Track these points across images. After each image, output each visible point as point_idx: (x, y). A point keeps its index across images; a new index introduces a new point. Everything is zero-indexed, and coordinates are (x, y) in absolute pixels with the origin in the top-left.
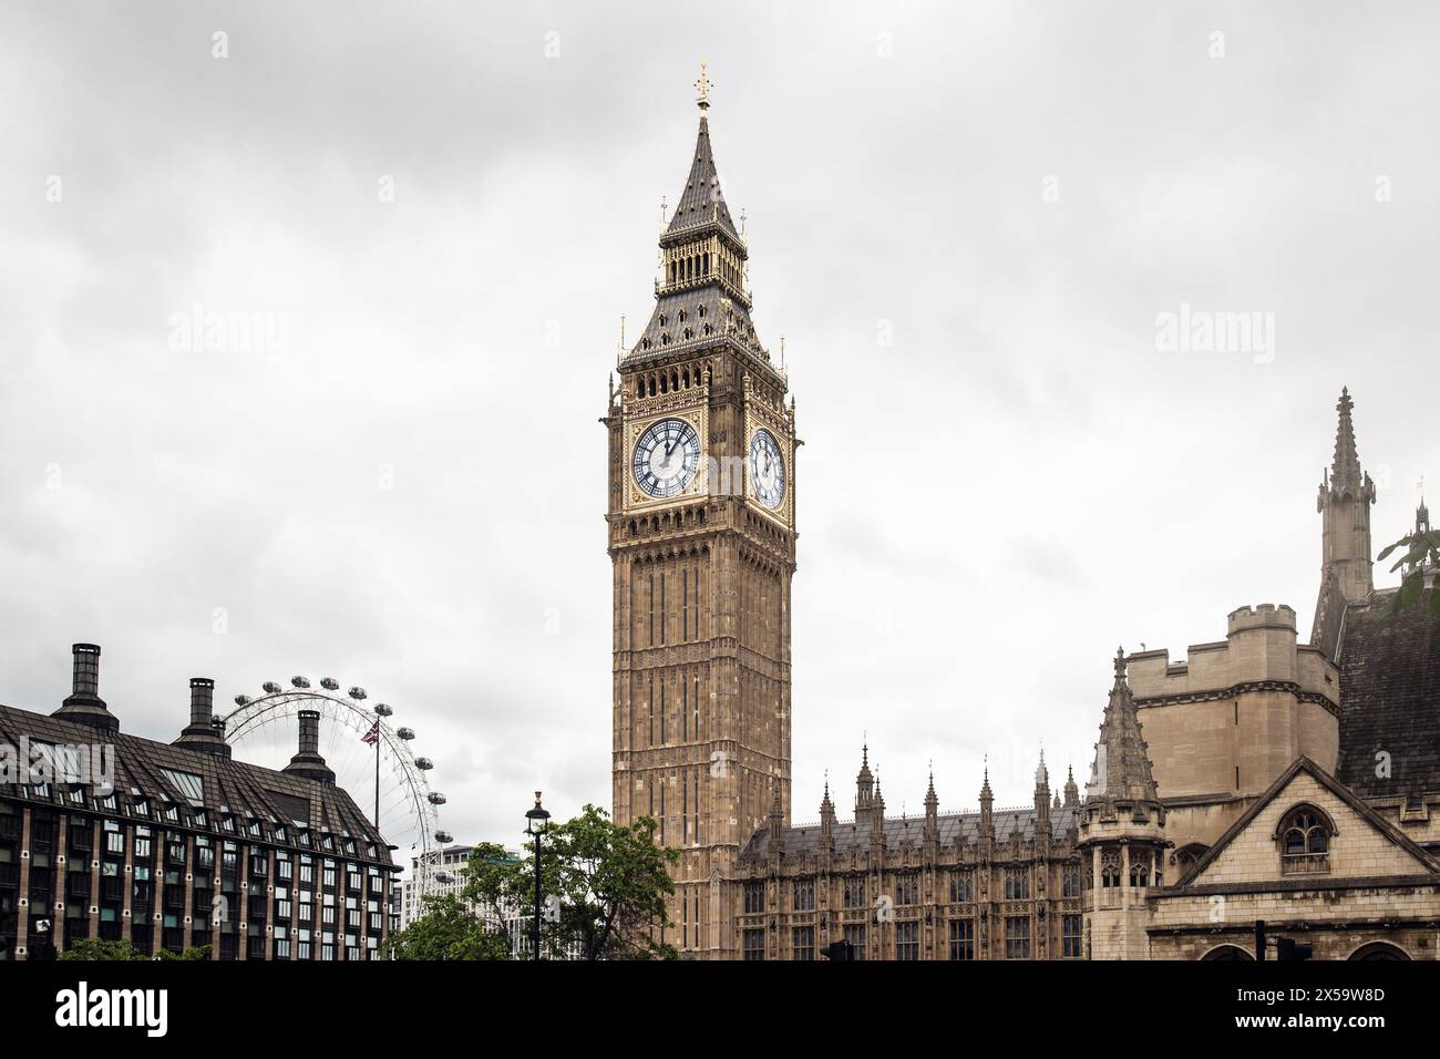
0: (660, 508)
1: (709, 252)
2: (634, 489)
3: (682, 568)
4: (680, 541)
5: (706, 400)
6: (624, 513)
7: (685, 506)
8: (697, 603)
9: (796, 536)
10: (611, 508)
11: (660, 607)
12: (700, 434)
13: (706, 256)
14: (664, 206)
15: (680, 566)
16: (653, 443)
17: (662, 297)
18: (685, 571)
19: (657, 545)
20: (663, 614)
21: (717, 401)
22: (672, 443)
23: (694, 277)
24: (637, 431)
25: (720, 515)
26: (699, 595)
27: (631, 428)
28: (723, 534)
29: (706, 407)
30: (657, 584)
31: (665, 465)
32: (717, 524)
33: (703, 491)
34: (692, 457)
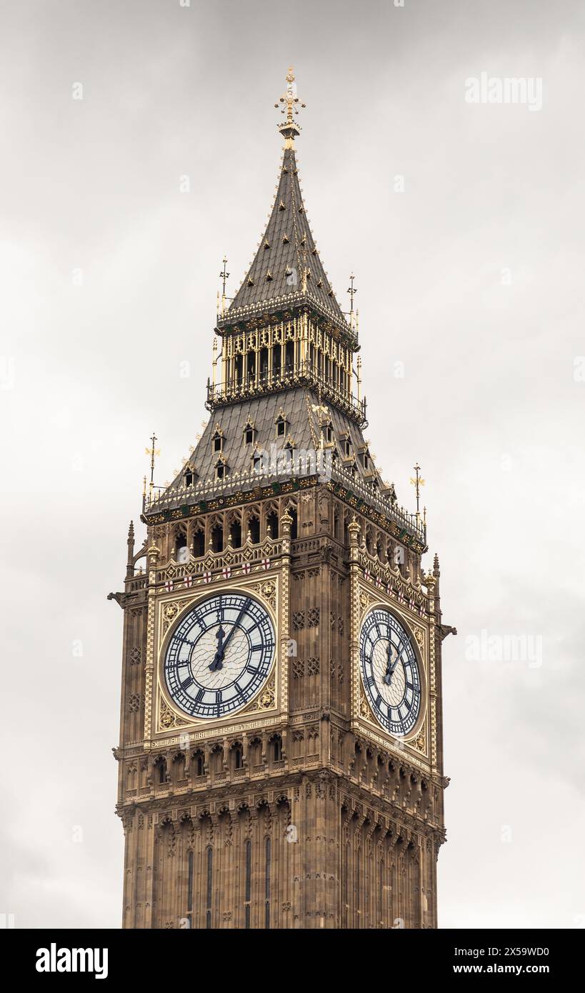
0: (206, 735)
1: (294, 339)
2: (163, 705)
3: (243, 835)
4: (240, 790)
5: (286, 561)
6: (146, 745)
7: (248, 732)
8: (267, 895)
9: (444, 782)
10: (125, 737)
11: (203, 904)
12: (275, 615)
13: (290, 345)
14: (224, 275)
15: (242, 831)
16: (196, 630)
17: (218, 406)
18: (248, 841)
19: (201, 797)
20: (209, 914)
21: (304, 562)
22: (227, 629)
23: (270, 376)
24: (170, 612)
25: (307, 745)
26: (272, 881)
27: (161, 608)
28: (313, 776)
29: (286, 571)
30: (199, 862)
31: (217, 665)
32: (301, 761)
33: (279, 706)
34: (261, 651)
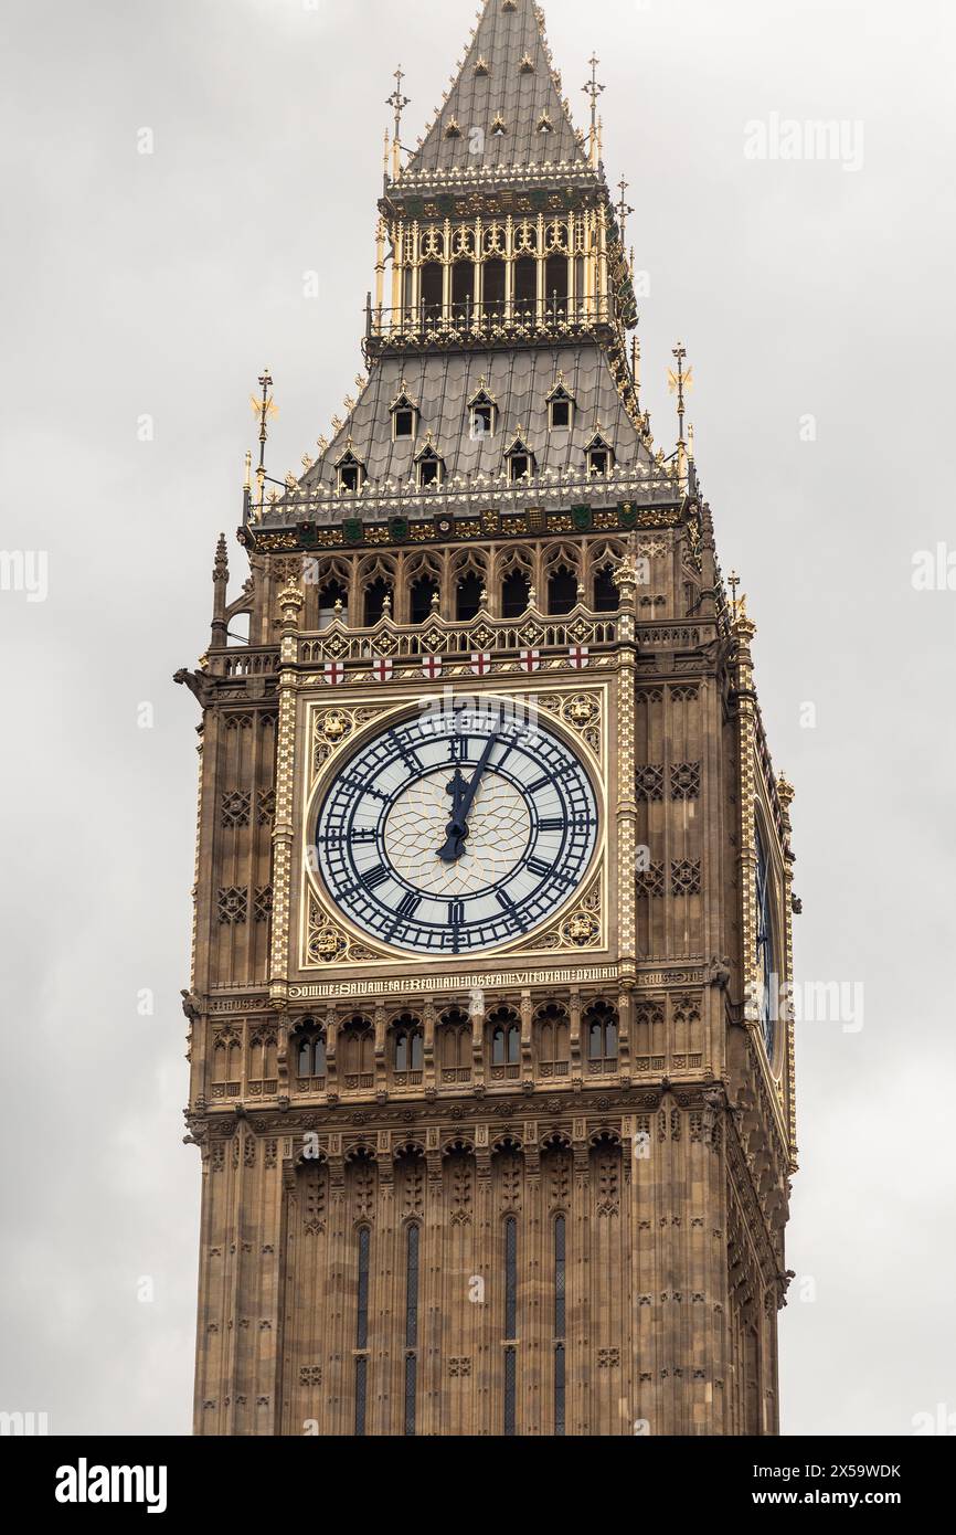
0: (429, 985)
1: (570, 251)
2: (316, 912)
3: (500, 1204)
4: (505, 1107)
5: (627, 657)
6: (276, 990)
7: (536, 991)
8: (560, 1330)
10: (208, 969)
11: (397, 1338)
12: (600, 764)
14: (398, 102)
15: (486, 1201)
16: (395, 775)
18: (510, 1218)
19: (408, 1113)
20: (411, 1357)
21: (664, 667)
22: (467, 774)
24: (334, 725)
25: (675, 1034)
26: (571, 1303)
27: (310, 719)
28: (686, 1097)
29: (626, 679)
30: (386, 1253)
31: (455, 844)
32: (659, 1062)
33: (614, 944)
34: (561, 833)
